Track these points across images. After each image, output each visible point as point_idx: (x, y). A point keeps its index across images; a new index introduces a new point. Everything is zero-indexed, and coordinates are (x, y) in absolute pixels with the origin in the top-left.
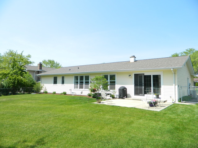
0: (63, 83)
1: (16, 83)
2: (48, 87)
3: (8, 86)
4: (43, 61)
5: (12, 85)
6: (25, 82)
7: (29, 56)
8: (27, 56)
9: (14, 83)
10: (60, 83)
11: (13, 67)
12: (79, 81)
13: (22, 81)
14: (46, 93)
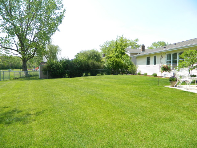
0: (155, 63)
1: (114, 65)
2: (142, 68)
3: (109, 67)
4: (153, 44)
5: (111, 67)
6: (122, 64)
7: (137, 40)
8: (135, 41)
9: (113, 64)
10: (152, 64)
11: (116, 51)
12: (172, 60)
13: (119, 62)
14: (139, 74)
